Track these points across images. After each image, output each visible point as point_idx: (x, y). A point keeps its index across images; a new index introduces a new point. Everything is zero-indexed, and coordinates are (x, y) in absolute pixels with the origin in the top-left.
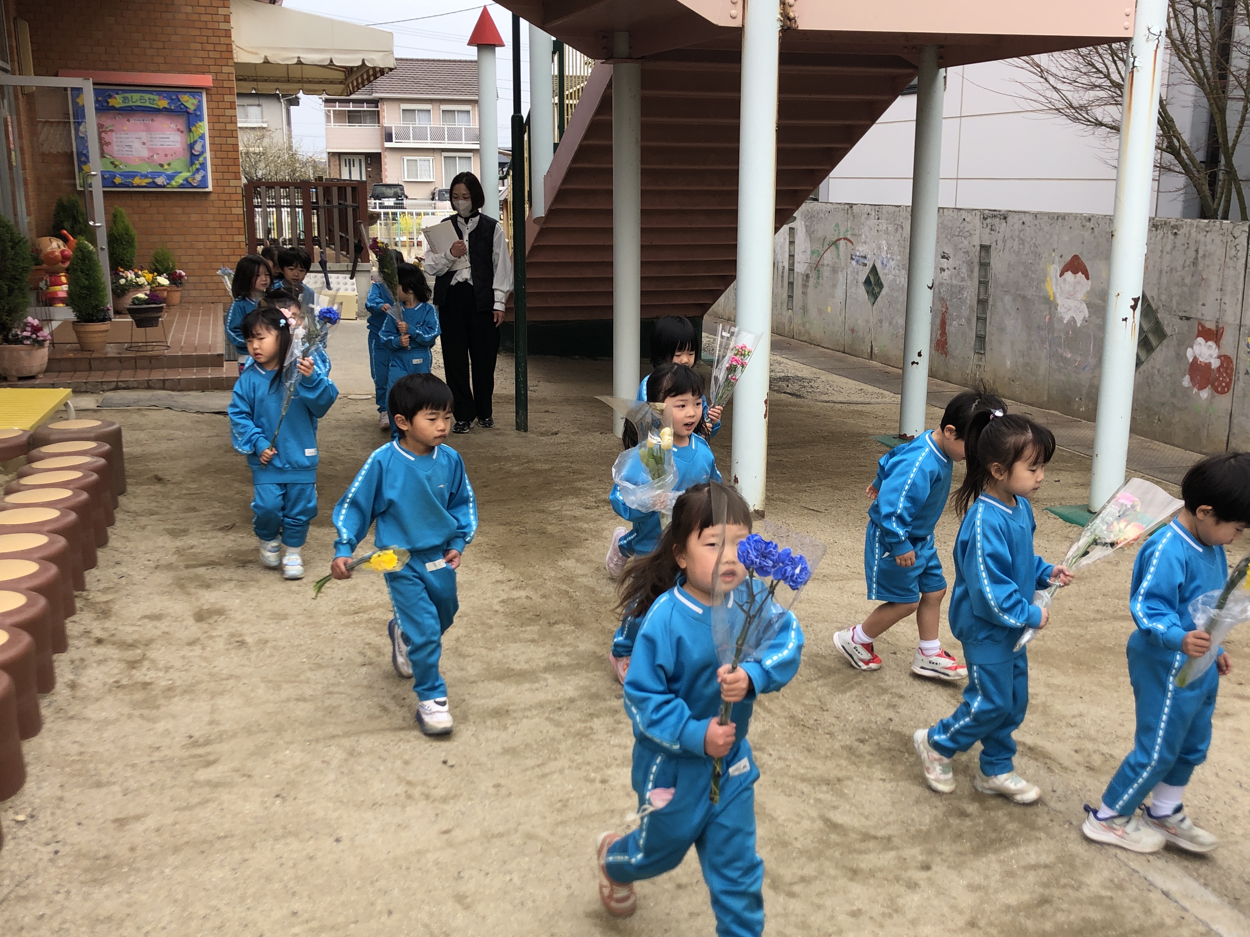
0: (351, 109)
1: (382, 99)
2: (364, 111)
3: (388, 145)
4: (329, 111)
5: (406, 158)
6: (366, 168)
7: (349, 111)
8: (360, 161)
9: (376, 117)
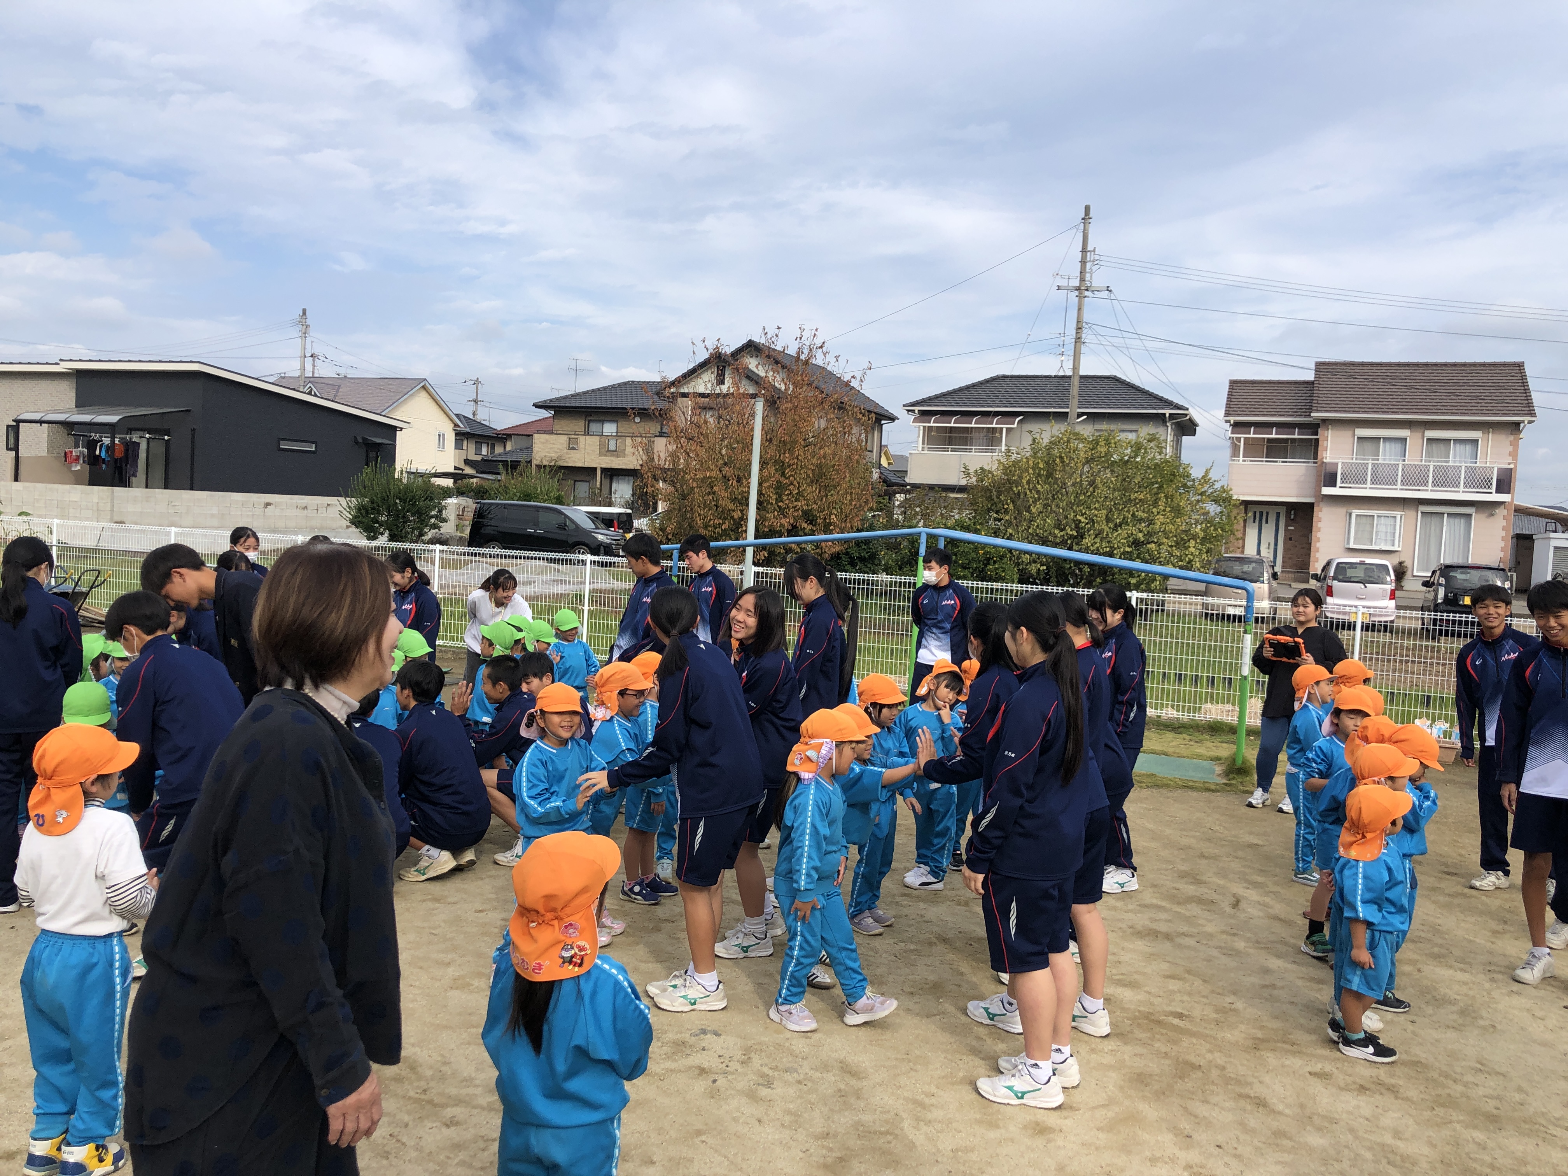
0: (1274, 436)
1: (1325, 421)
2: (1293, 440)
3: (1327, 491)
4: (1239, 439)
5: (1355, 512)
6: (1286, 526)
7: (1269, 440)
8: (1278, 515)
9: (1311, 449)
